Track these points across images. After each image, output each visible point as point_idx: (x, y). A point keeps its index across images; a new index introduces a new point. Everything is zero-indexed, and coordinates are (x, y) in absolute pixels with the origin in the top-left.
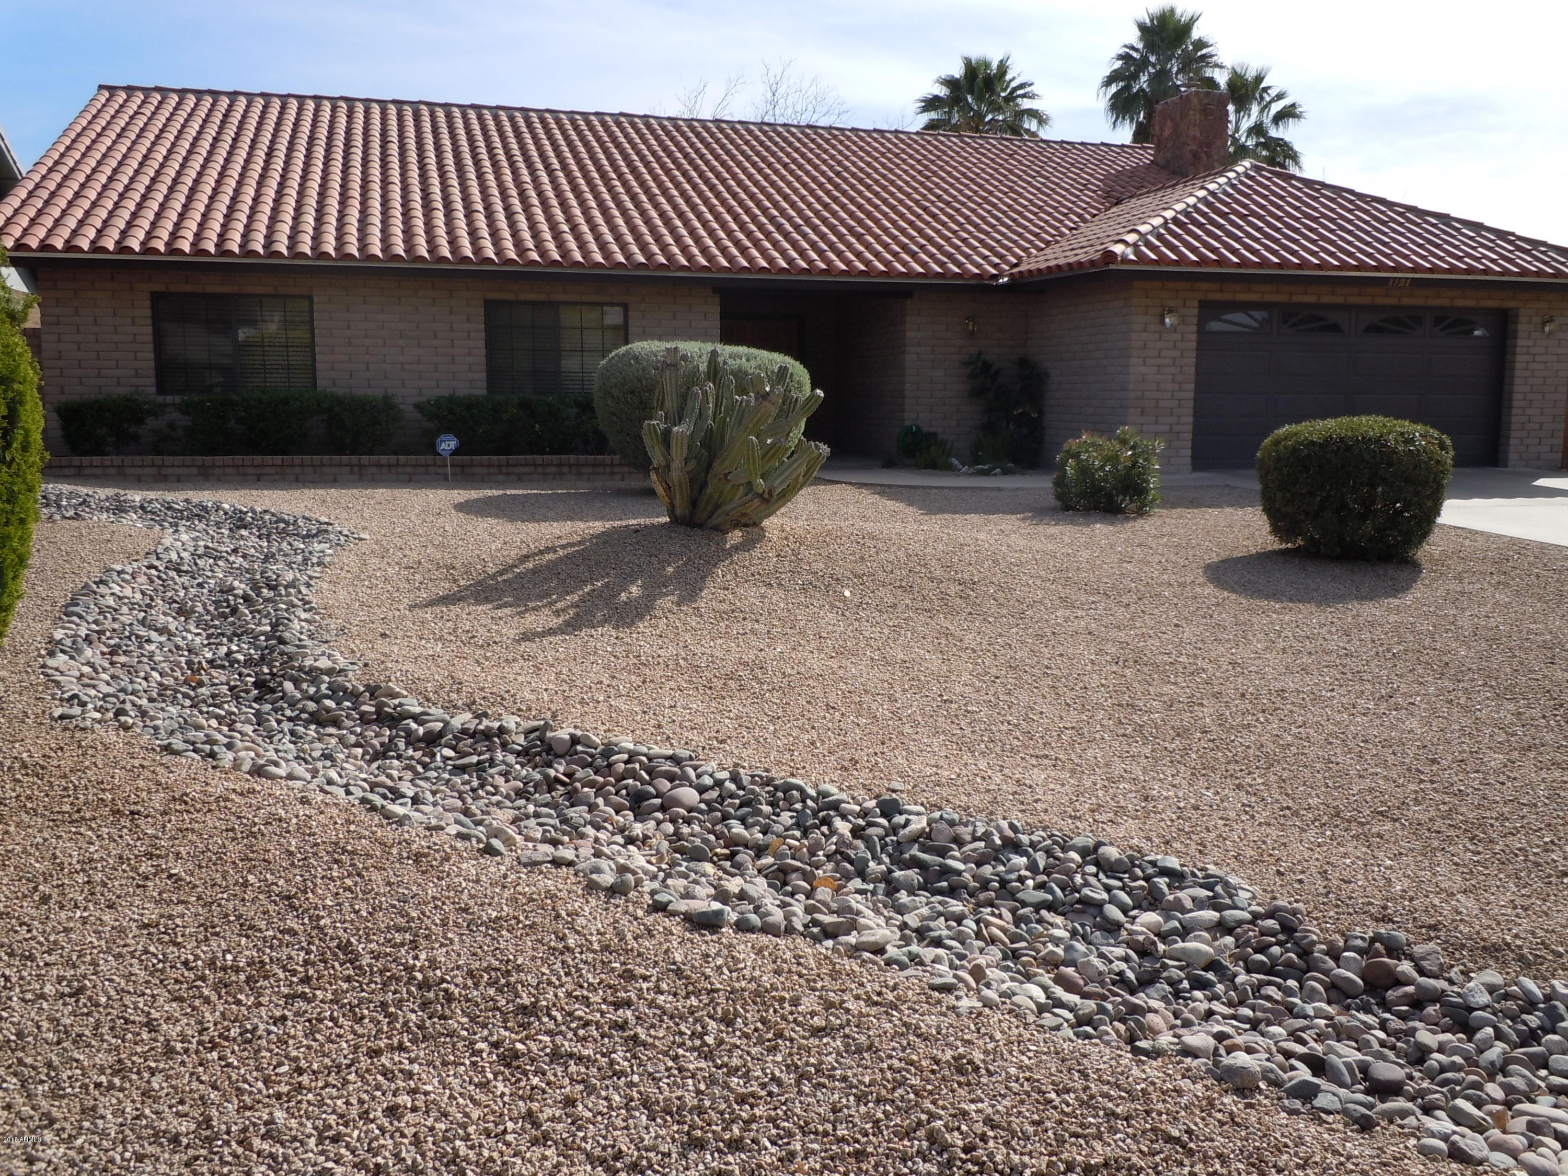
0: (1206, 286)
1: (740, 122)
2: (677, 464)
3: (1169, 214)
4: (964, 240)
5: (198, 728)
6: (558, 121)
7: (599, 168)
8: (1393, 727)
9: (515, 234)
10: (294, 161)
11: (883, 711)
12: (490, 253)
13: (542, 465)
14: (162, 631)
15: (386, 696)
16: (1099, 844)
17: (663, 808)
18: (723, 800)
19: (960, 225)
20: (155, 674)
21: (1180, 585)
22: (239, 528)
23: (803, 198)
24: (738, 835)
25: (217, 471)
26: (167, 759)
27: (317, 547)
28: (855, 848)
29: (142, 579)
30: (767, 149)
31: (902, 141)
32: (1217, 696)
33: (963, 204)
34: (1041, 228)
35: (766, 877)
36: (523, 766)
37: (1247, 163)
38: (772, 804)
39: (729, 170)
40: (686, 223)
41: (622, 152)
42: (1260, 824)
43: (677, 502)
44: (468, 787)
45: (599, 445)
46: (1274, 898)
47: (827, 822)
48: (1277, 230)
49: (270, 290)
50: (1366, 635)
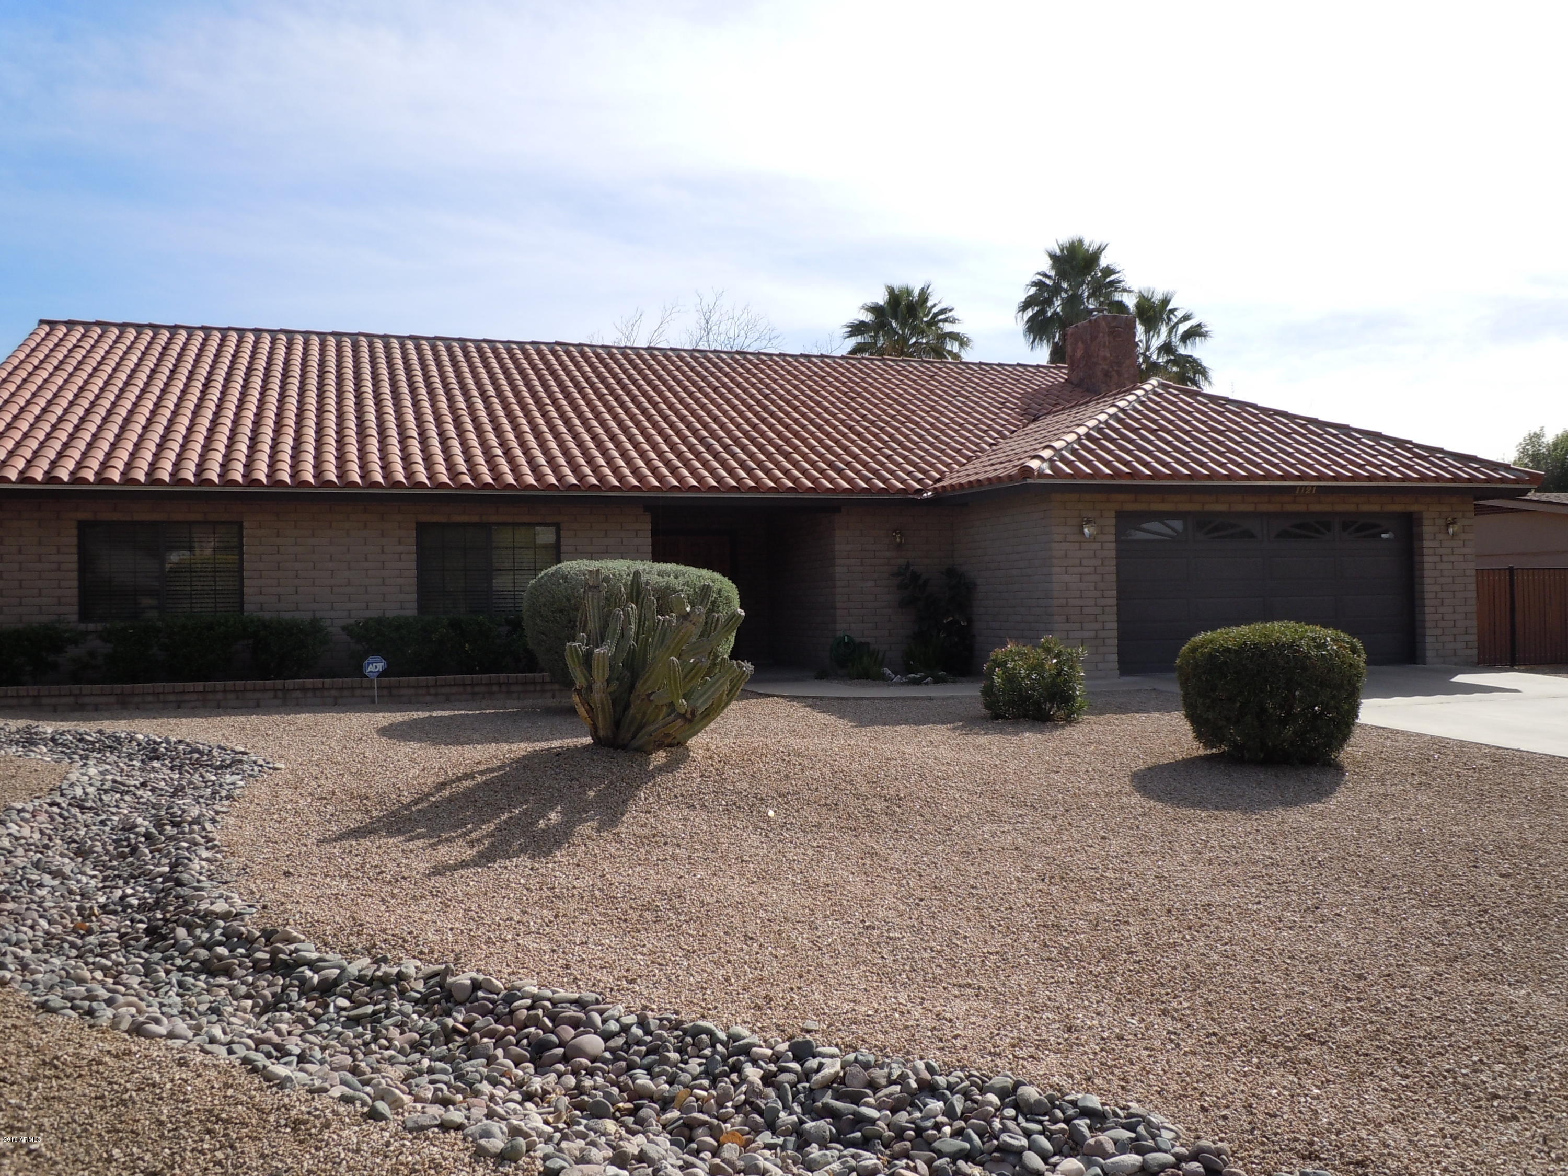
0: (1121, 497)
1: (672, 349)
2: (599, 685)
3: (1082, 430)
4: (888, 457)
5: (80, 981)
6: (495, 351)
7: (534, 394)
8: (1319, 941)
9: (448, 458)
10: (231, 391)
11: (802, 940)
12: (423, 477)
13: (472, 685)
14: (55, 874)
15: (282, 941)
16: (1018, 1084)
17: (565, 1059)
18: (629, 1048)
19: (884, 442)
20: (43, 923)
21: (1107, 794)
22: (151, 759)
23: (732, 420)
24: (643, 1086)
25: (137, 699)
26: (42, 1018)
27: (229, 778)
28: (766, 1097)
29: (43, 817)
30: (698, 374)
31: (828, 365)
32: (1143, 912)
33: (887, 423)
34: (962, 444)
35: (670, 1133)
36: (420, 1015)
37: (1154, 381)
38: (680, 1051)
39: (660, 394)
40: (618, 445)
41: (557, 378)
42: (1185, 1054)
43: (600, 724)
44: (360, 1041)
45: (531, 664)
46: (1198, 1138)
47: (737, 1068)
48: (1186, 443)
49: (199, 517)
50: (1291, 843)
